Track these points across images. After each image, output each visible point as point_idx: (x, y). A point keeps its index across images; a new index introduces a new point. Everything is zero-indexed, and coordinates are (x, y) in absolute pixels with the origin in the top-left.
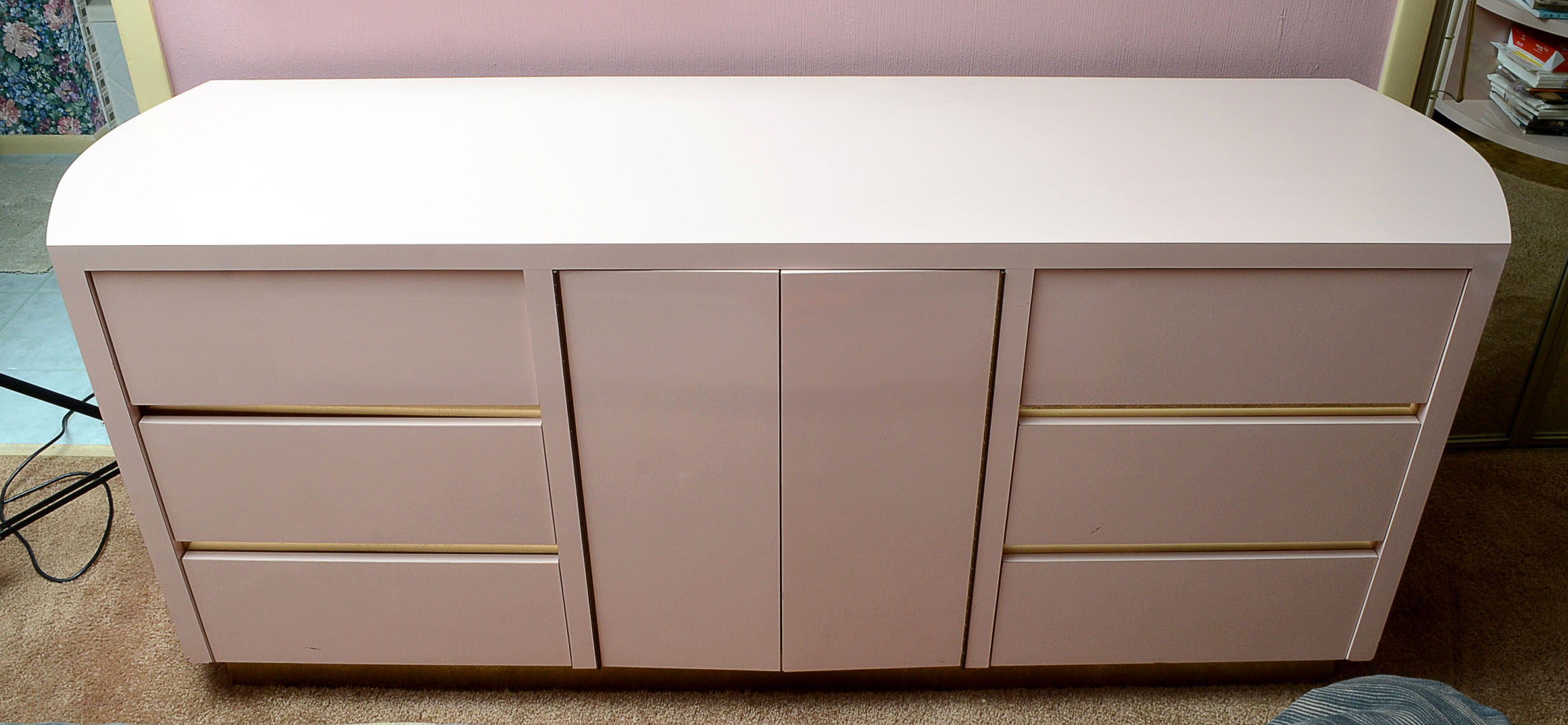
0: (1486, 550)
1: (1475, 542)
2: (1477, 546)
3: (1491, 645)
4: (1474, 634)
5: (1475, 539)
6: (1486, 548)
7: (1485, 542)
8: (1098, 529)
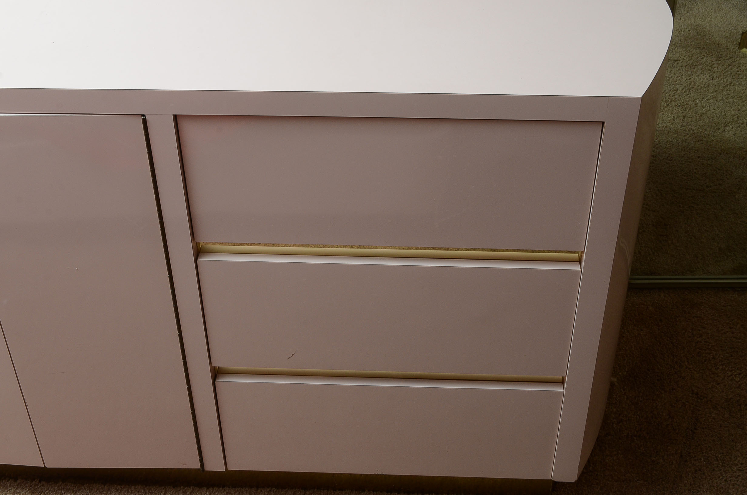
0: (737, 382)
1: (730, 373)
2: (730, 378)
3: (714, 470)
4: (701, 459)
5: (731, 371)
6: (738, 379)
7: (740, 374)
8: (293, 355)
